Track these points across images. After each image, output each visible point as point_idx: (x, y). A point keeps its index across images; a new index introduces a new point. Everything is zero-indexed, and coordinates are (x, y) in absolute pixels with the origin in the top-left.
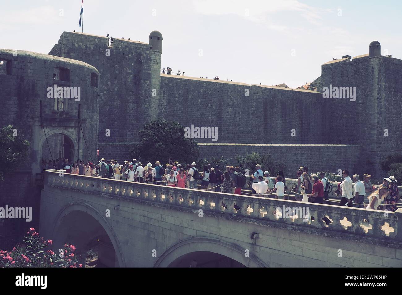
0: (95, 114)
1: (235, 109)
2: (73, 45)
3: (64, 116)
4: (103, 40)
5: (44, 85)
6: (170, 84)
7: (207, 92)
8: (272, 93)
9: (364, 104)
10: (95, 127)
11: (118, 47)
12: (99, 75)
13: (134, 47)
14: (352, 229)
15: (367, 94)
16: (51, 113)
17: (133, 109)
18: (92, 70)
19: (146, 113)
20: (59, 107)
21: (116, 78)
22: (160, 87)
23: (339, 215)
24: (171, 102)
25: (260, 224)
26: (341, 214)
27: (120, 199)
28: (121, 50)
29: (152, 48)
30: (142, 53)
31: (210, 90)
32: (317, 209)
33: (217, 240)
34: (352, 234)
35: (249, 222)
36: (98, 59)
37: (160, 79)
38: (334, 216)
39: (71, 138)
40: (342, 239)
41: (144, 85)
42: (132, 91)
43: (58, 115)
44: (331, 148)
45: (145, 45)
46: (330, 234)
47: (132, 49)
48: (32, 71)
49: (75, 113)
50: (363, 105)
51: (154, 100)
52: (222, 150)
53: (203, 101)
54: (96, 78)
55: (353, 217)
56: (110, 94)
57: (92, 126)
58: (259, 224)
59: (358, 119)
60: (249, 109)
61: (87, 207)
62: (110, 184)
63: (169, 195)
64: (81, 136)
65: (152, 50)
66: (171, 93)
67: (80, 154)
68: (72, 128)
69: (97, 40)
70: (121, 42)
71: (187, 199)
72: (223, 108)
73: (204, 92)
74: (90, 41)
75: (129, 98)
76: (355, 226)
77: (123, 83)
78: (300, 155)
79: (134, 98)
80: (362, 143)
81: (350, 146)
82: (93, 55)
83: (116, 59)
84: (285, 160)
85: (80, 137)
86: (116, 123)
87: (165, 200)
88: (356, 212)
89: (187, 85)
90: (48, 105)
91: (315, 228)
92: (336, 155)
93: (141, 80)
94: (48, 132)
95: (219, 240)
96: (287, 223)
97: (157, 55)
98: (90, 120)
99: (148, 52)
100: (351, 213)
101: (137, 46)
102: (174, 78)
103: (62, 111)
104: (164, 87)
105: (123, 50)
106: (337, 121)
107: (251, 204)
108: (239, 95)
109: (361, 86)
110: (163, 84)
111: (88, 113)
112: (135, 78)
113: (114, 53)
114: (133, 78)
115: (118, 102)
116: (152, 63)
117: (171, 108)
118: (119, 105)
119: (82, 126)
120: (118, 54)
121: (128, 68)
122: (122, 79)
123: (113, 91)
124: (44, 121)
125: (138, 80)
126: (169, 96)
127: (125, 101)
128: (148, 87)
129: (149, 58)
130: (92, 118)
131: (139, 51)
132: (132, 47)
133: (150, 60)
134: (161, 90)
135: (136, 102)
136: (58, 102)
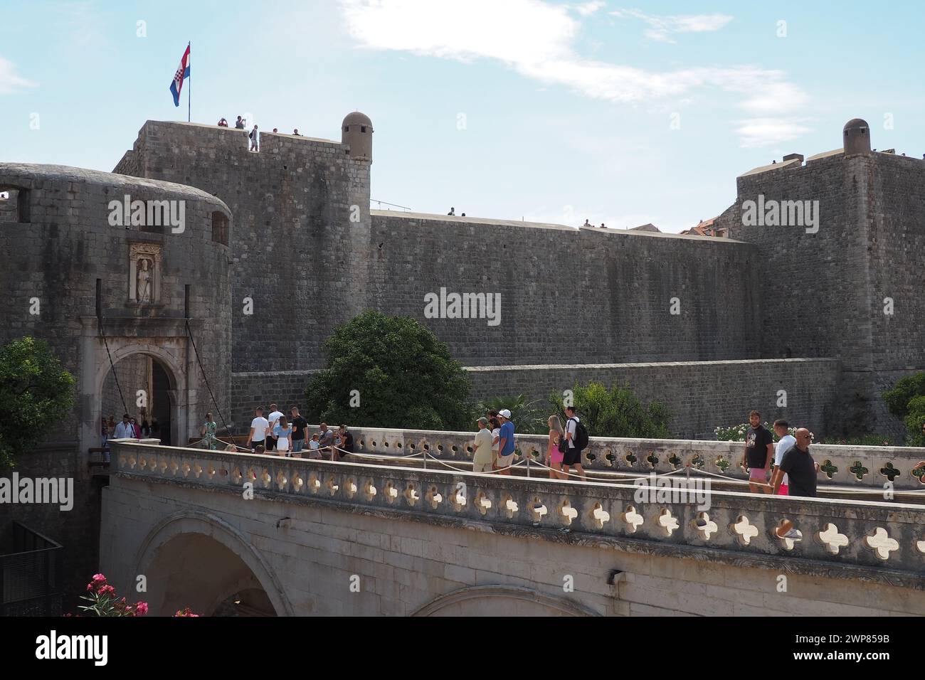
0: (222, 306)
1: (543, 284)
2: (169, 150)
3: (153, 312)
4: (237, 136)
5: (106, 243)
6: (393, 233)
7: (478, 248)
8: (626, 245)
9: (839, 263)
10: (225, 336)
11: (271, 152)
12: (231, 217)
13: (308, 151)
14: (850, 553)
15: (845, 239)
16: (122, 308)
17: (308, 292)
18: (214, 205)
19: (339, 300)
20: (141, 293)
21: (268, 224)
22: (370, 239)
23: (817, 519)
24: (397, 274)
25: (629, 549)
26: (820, 517)
27: (289, 503)
28: (278, 158)
29: (349, 151)
30: (328, 164)
31: (484, 243)
32: (763, 507)
33: (527, 590)
34: (851, 563)
35: (601, 546)
36: (226, 181)
37: (370, 221)
38: (806, 523)
39: (170, 365)
40: (827, 576)
41: (333, 237)
42: (307, 251)
43: (139, 310)
44: (768, 368)
45: (332, 145)
46: (797, 566)
47: (303, 156)
48: (77, 212)
49: (178, 305)
50: (837, 265)
51: (357, 272)
52: (518, 381)
53: (469, 270)
54: (223, 223)
55: (851, 523)
56: (256, 260)
57: (218, 335)
58: (625, 548)
59: (827, 297)
60: (575, 283)
61: (212, 525)
62: (265, 468)
63: (408, 487)
64: (193, 358)
65: (348, 157)
66: (395, 254)
67: (190, 400)
68: (170, 339)
69: (223, 137)
70: (279, 141)
71: (451, 497)
72: (516, 284)
73: (472, 248)
74: (207, 140)
75: (300, 268)
76: (858, 543)
77: (285, 233)
78: (699, 386)
79: (311, 268)
80: (839, 352)
81: (813, 361)
82: (215, 171)
83: (267, 180)
84: (665, 398)
85: (190, 361)
86: (270, 325)
87: (399, 501)
88: (858, 510)
89: (430, 233)
90: (116, 288)
91: (762, 553)
92: (781, 382)
93: (326, 225)
94: (117, 350)
95: (530, 590)
96: (692, 543)
97: (361, 168)
98: (211, 320)
99: (340, 161)
100: (844, 515)
101: (314, 149)
102: (401, 218)
103: (148, 301)
104: (378, 241)
105: (284, 159)
106: (778, 305)
107: (603, 503)
108: (552, 252)
109: (829, 222)
110: (377, 233)
111: (208, 305)
112: (313, 221)
113: (264, 166)
114: (307, 221)
115: (275, 278)
116: (350, 185)
117: (396, 287)
118: (276, 285)
119: (194, 334)
120: (272, 168)
121: (295, 199)
122: (281, 225)
123: (263, 254)
124: (106, 325)
125: (318, 226)
126: (391, 260)
127: (291, 274)
128: (341, 241)
129: (342, 174)
130: (216, 315)
131: (320, 159)
132: (303, 151)
133: (345, 178)
134: (373, 246)
135: (315, 276)
136: (138, 280)
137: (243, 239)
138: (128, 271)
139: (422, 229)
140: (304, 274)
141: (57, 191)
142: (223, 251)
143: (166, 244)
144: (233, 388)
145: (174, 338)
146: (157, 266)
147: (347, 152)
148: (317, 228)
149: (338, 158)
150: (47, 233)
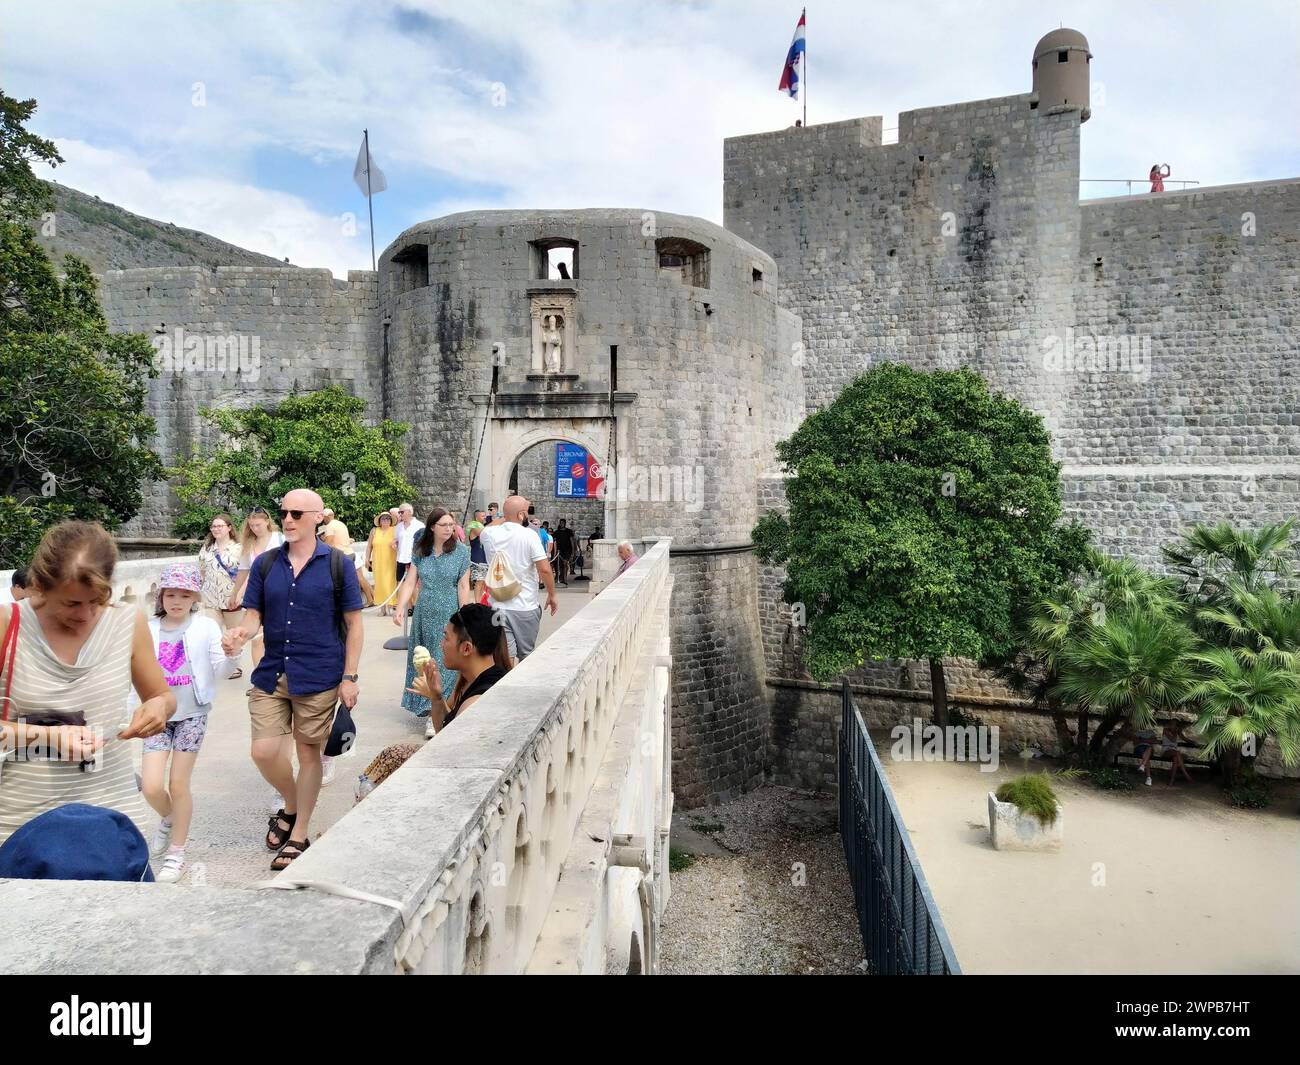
3: (565, 385)
4: (845, 127)
5: (502, 300)
6: (1127, 232)
13: (960, 122)
16: (523, 381)
17: (959, 353)
19: (1016, 361)
20: (547, 361)
21: (892, 253)
22: (1078, 249)
24: (1135, 306)
29: (1039, 103)
30: (996, 135)
37: (1078, 217)
41: (1004, 256)
42: (957, 286)
43: (544, 384)
47: (951, 132)
49: (601, 374)
51: (1050, 309)
56: (874, 311)
64: (622, 446)
65: (1036, 112)
66: (1131, 269)
67: (618, 503)
68: (593, 421)
74: (801, 146)
79: (964, 313)
83: (890, 186)
85: (617, 449)
90: (515, 356)
93: (993, 238)
94: (523, 435)
97: (1061, 126)
98: (656, 393)
99: (1019, 125)
101: (971, 113)
103: (558, 370)
104: (1095, 251)
105: (920, 144)
111: (648, 373)
112: (968, 237)
113: (886, 165)
114: (958, 239)
115: (904, 335)
116: (1040, 160)
117: (1133, 328)
118: (906, 346)
119: (624, 413)
120: (899, 164)
121: (936, 205)
122: (914, 252)
123: (885, 300)
124: (503, 404)
125: (978, 242)
126: (1123, 280)
127: (931, 327)
128: (1022, 260)
129: (1023, 145)
130: (668, 387)
131: (982, 129)
132: (952, 124)
133: (1029, 152)
134: (1083, 261)
135: (972, 326)
136: (545, 344)
137: (856, 283)
138: (530, 333)
139: (1195, 212)
140: (951, 324)
141: (448, 242)
142: (687, 295)
143: (582, 292)
144: (760, 494)
145: (596, 419)
146: (568, 323)
147: (1034, 105)
148: (976, 246)
149: (1016, 120)
150: (441, 296)
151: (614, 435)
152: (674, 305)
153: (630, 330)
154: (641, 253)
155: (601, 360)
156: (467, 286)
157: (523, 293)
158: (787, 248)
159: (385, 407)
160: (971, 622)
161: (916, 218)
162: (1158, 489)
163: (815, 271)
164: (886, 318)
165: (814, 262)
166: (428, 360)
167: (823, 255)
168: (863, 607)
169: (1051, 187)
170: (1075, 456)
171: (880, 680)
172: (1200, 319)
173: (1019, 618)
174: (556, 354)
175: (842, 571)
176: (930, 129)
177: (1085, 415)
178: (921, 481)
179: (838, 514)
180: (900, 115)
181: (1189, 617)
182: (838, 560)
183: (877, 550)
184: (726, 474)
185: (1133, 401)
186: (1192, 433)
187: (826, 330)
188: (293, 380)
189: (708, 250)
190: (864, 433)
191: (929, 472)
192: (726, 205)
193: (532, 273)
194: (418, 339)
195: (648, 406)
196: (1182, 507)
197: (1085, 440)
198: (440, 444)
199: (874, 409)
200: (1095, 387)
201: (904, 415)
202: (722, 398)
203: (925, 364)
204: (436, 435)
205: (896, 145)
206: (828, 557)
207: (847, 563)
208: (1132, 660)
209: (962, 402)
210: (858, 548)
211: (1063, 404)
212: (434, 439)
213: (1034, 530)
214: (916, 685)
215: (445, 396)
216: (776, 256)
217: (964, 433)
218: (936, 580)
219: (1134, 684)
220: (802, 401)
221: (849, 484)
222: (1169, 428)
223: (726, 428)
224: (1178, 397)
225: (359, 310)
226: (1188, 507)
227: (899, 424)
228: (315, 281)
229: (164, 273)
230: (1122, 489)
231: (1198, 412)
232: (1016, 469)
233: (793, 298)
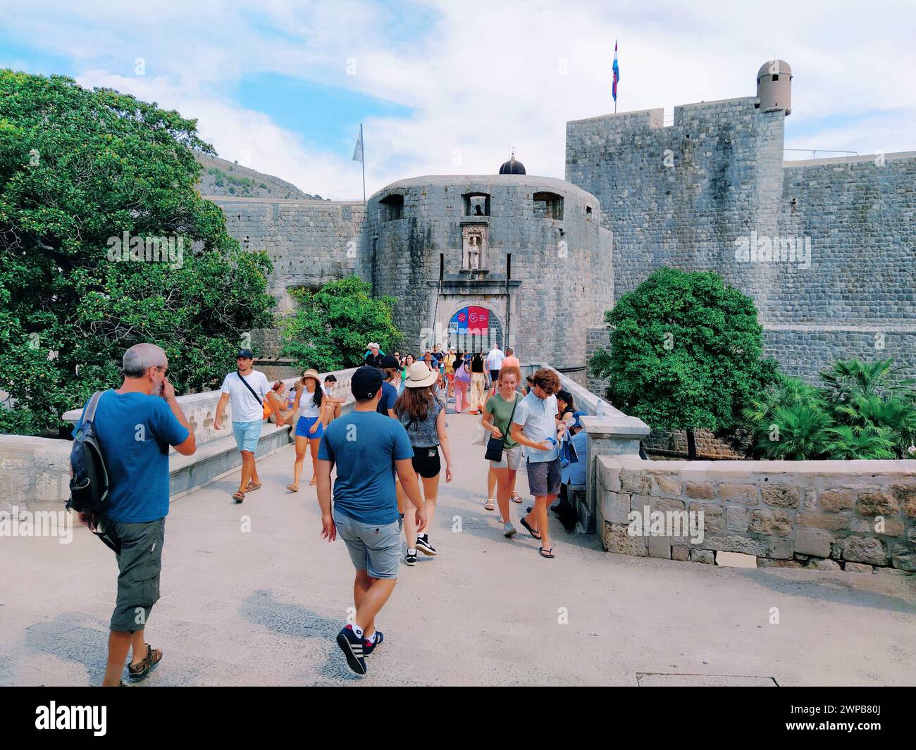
2: (583, 143)
4: (641, 116)
5: (446, 228)
6: (811, 184)
13: (712, 115)
16: (458, 273)
20: (471, 262)
21: (668, 193)
22: (782, 193)
24: (814, 228)
29: (759, 104)
30: (733, 124)
37: (782, 174)
41: (737, 196)
42: (707, 214)
45: (739, 103)
47: (706, 121)
49: (501, 270)
56: (656, 228)
64: (513, 310)
65: (758, 110)
66: (813, 206)
68: (495, 296)
69: (628, 120)
70: (683, 111)
74: (614, 127)
75: (700, 231)
79: (712, 230)
89: (864, 176)
90: (454, 260)
93: (730, 185)
94: (455, 304)
97: (772, 119)
98: (532, 280)
99: (747, 118)
101: (719, 110)
103: (477, 267)
104: (791, 194)
105: (687, 127)
111: (528, 269)
112: (715, 184)
113: (666, 140)
114: (709, 185)
115: (674, 243)
116: (759, 139)
118: (675, 249)
119: (514, 292)
120: (674, 139)
121: (696, 165)
122: (682, 193)
123: (663, 221)
124: (446, 287)
125: (721, 188)
126: (808, 213)
127: (691, 238)
128: (747, 199)
129: (750, 130)
130: (539, 277)
131: (725, 120)
132: (707, 116)
133: (754, 134)
134: (784, 200)
135: (716, 238)
136: (470, 253)
137: (646, 211)
138: (462, 247)
139: (852, 173)
140: (703, 236)
141: (415, 195)
142: (550, 225)
143: (492, 224)
144: (588, 338)
145: (499, 295)
146: (483, 241)
147: (757, 106)
148: (720, 189)
149: (746, 115)
150: (411, 225)
151: (508, 304)
152: (543, 230)
153: (518, 245)
154: (526, 202)
155: (502, 262)
156: (426, 220)
157: (458, 224)
158: (604, 189)
159: (374, 285)
160: (710, 411)
161: (683, 172)
162: (820, 339)
163: (621, 203)
164: (664, 232)
165: (620, 197)
166: (403, 260)
167: (626, 194)
168: (652, 402)
169: (765, 156)
170: (777, 316)
171: (656, 445)
172: (853, 237)
173: (737, 410)
174: (477, 258)
175: (641, 383)
176: (693, 119)
177: (783, 292)
178: (685, 335)
179: (639, 352)
180: (675, 108)
181: (830, 409)
182: (638, 377)
183: (661, 371)
184: (570, 326)
185: (812, 284)
186: (846, 304)
187: (627, 238)
188: (321, 269)
189: (562, 198)
190: (654, 308)
191: (689, 330)
192: (567, 162)
193: (463, 212)
194: (396, 248)
195: (528, 288)
196: (833, 349)
197: (782, 307)
198: (410, 308)
199: (660, 295)
200: (790, 276)
201: (676, 299)
202: (568, 283)
203: (687, 260)
204: (407, 303)
205: (672, 127)
206: (633, 375)
207: (644, 379)
208: (796, 431)
209: (709, 292)
210: (650, 370)
211: (770, 285)
212: (406, 306)
213: (747, 362)
214: (678, 448)
215: (413, 281)
216: (597, 194)
217: (709, 309)
218: (692, 388)
219: (797, 444)
220: (612, 281)
221: (646, 336)
222: (833, 301)
223: (570, 299)
224: (838, 283)
225: (358, 229)
226: (837, 349)
227: (673, 304)
228: (333, 213)
229: (248, 208)
230: (800, 338)
231: (850, 292)
232: (737, 329)
233: (607, 219)
